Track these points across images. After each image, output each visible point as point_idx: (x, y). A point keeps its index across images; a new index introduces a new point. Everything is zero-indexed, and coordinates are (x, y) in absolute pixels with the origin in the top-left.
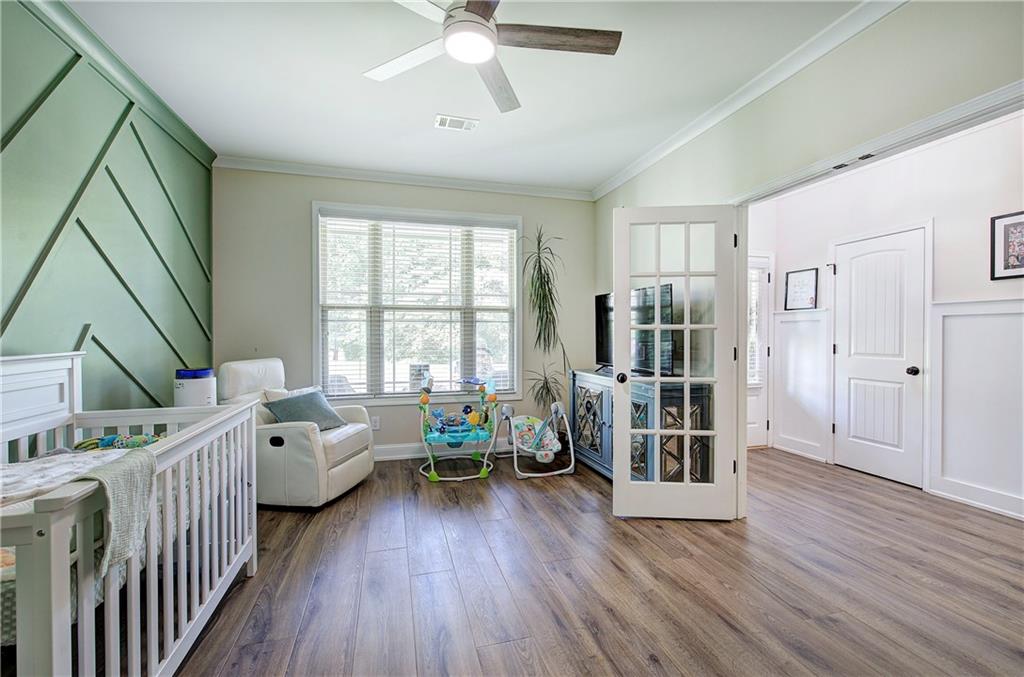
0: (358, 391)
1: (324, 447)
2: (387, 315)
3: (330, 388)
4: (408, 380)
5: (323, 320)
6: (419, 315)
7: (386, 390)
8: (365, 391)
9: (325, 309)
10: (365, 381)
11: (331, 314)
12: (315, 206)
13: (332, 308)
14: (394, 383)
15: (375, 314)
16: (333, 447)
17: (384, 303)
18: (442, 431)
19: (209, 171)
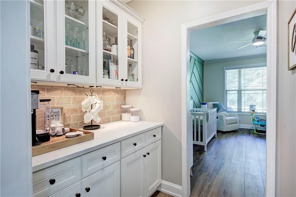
0: (234, 111)
1: (226, 120)
2: (243, 92)
3: (228, 109)
4: (249, 109)
5: (226, 94)
6: (252, 92)
7: (242, 111)
8: (237, 111)
9: (227, 91)
10: (237, 108)
11: (228, 92)
12: (224, 68)
13: (228, 91)
14: (245, 109)
15: (239, 92)
16: (228, 120)
17: (242, 89)
18: (258, 121)
19: (203, 65)
